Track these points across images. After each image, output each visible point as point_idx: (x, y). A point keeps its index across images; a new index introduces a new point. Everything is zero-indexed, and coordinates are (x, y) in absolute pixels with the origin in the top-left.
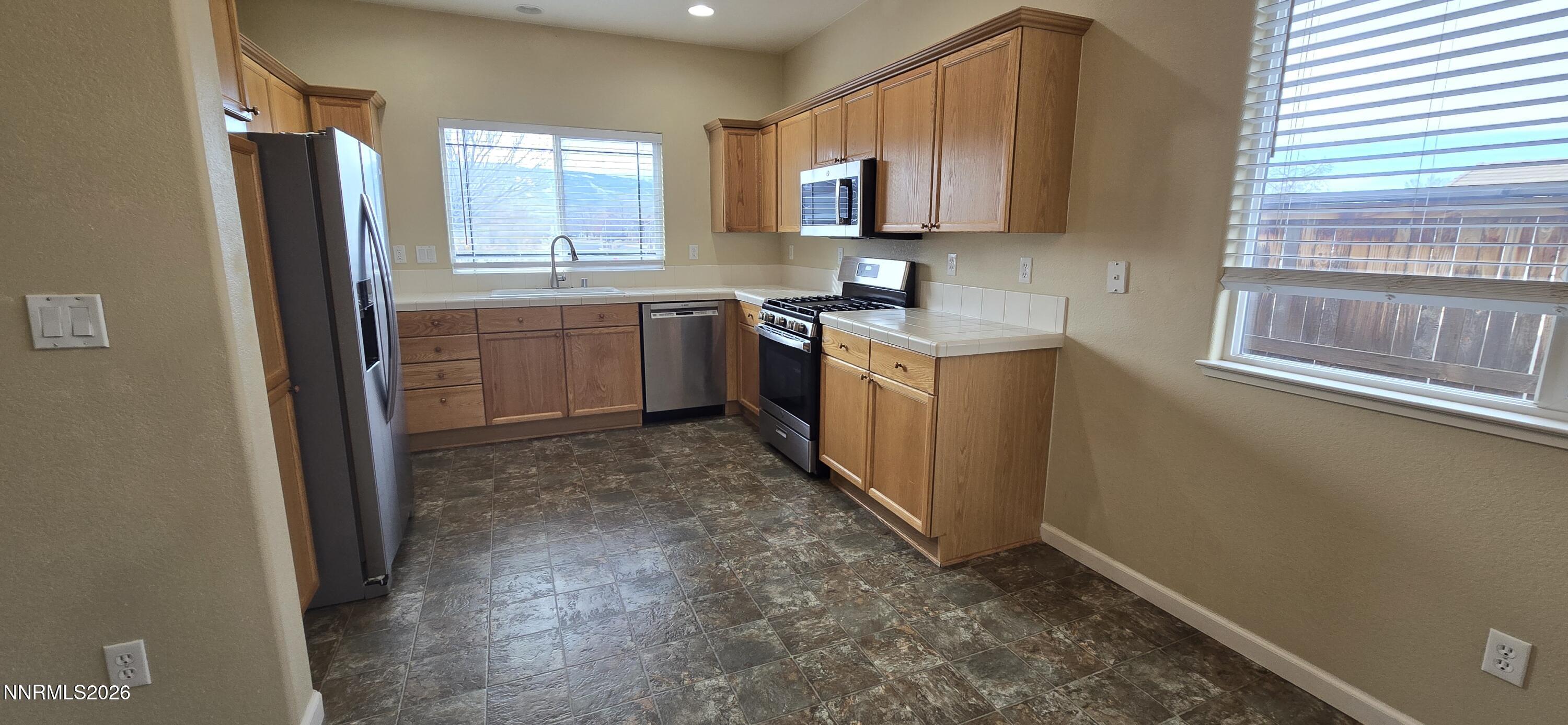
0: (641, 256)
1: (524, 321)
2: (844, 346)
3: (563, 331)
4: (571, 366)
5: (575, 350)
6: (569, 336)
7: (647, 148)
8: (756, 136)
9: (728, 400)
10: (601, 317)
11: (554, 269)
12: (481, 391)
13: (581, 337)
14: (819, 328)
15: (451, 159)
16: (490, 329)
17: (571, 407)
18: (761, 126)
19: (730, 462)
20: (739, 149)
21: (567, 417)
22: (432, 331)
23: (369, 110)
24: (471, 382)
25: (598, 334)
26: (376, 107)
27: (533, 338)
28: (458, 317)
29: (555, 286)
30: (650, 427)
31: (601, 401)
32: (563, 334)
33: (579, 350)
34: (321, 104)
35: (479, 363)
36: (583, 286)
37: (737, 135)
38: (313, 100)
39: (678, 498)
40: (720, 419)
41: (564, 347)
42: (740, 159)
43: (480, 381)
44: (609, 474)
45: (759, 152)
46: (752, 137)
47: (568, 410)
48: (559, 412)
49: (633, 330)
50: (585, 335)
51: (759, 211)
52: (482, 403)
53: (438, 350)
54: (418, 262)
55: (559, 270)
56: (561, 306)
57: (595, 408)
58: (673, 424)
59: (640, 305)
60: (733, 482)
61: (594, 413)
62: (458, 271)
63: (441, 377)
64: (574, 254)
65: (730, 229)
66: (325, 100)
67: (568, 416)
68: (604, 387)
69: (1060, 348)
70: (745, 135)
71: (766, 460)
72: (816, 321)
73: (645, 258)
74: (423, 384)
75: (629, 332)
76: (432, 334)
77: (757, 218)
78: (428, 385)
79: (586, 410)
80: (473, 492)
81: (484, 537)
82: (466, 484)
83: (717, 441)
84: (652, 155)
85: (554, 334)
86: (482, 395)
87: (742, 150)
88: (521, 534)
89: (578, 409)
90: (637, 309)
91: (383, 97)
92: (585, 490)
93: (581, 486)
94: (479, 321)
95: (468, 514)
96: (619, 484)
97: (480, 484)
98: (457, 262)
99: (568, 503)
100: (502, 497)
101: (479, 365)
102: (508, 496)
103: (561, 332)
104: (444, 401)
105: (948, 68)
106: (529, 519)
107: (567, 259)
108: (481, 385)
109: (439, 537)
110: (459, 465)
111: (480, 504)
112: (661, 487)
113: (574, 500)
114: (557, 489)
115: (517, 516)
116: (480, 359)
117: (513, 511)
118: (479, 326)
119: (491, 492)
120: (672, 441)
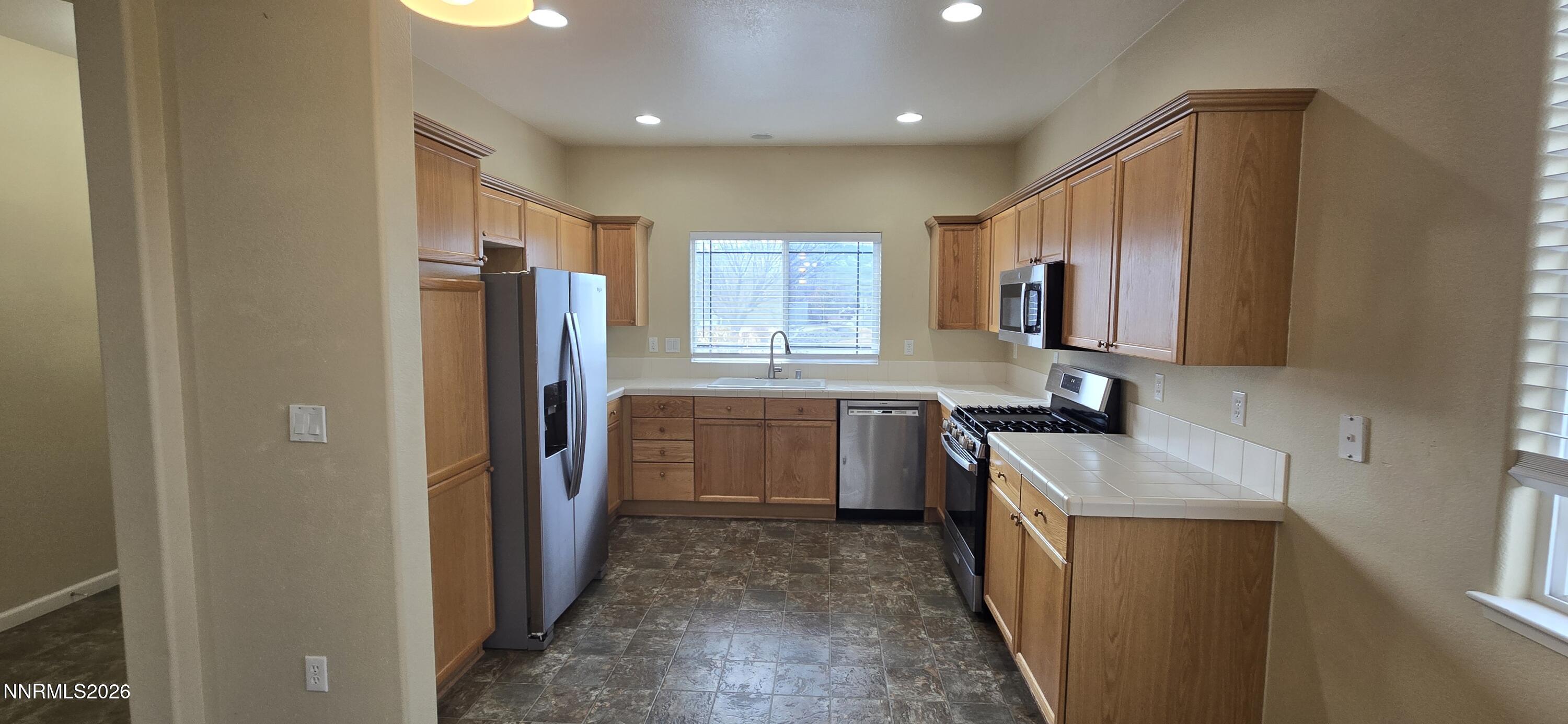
0: (857, 350)
1: (732, 410)
2: (1003, 475)
3: (765, 421)
4: (770, 455)
5: (774, 441)
6: (771, 427)
7: (869, 245)
8: (974, 231)
9: (927, 506)
10: (801, 411)
11: (772, 360)
12: (693, 470)
13: (780, 428)
14: (987, 449)
15: (698, 265)
16: (703, 415)
17: (768, 493)
18: (980, 220)
19: (899, 579)
20: (956, 245)
21: (764, 503)
22: (658, 413)
23: (637, 233)
24: (685, 461)
25: (796, 427)
26: (646, 227)
27: (739, 425)
28: (679, 402)
29: (772, 376)
30: (842, 523)
31: (796, 493)
32: (764, 424)
33: (778, 439)
34: (604, 229)
35: (693, 444)
36: (796, 378)
37: (953, 230)
38: (599, 226)
39: (824, 611)
40: (916, 525)
41: (765, 436)
42: (956, 254)
43: (692, 460)
44: (776, 570)
45: (977, 247)
46: (971, 232)
47: (765, 496)
48: (757, 497)
49: (830, 425)
50: (785, 426)
51: (975, 307)
52: (693, 481)
53: (662, 430)
54: (666, 351)
55: (776, 361)
56: (765, 398)
57: (790, 497)
58: (865, 523)
59: (838, 401)
60: (888, 605)
61: (788, 502)
62: (696, 359)
63: (662, 453)
64: (787, 348)
65: (942, 326)
66: (606, 226)
67: (765, 501)
68: (799, 478)
69: (1280, 523)
70: (962, 230)
71: (938, 584)
72: (984, 440)
73: (861, 352)
74: (649, 458)
75: (826, 427)
76: (658, 416)
77: (973, 314)
78: (652, 460)
79: (782, 498)
80: (658, 565)
81: (640, 612)
82: (658, 555)
83: (899, 550)
84: (872, 253)
85: (756, 423)
86: (693, 473)
87: (958, 246)
88: (670, 616)
89: (774, 496)
90: (835, 405)
91: (651, 220)
92: (746, 582)
93: (744, 578)
94: (695, 408)
95: (642, 586)
96: (779, 582)
97: (668, 557)
98: (696, 352)
99: (724, 593)
100: (677, 574)
101: (693, 446)
102: (682, 575)
103: (763, 421)
104: (664, 476)
105: (1126, 163)
106: (684, 602)
107: (783, 351)
108: (693, 464)
109: (609, 603)
110: (663, 534)
111: (657, 577)
112: (815, 594)
113: (731, 591)
114: (724, 576)
115: (677, 597)
116: (694, 441)
117: (677, 591)
118: (695, 412)
119: (671, 567)
120: (854, 543)
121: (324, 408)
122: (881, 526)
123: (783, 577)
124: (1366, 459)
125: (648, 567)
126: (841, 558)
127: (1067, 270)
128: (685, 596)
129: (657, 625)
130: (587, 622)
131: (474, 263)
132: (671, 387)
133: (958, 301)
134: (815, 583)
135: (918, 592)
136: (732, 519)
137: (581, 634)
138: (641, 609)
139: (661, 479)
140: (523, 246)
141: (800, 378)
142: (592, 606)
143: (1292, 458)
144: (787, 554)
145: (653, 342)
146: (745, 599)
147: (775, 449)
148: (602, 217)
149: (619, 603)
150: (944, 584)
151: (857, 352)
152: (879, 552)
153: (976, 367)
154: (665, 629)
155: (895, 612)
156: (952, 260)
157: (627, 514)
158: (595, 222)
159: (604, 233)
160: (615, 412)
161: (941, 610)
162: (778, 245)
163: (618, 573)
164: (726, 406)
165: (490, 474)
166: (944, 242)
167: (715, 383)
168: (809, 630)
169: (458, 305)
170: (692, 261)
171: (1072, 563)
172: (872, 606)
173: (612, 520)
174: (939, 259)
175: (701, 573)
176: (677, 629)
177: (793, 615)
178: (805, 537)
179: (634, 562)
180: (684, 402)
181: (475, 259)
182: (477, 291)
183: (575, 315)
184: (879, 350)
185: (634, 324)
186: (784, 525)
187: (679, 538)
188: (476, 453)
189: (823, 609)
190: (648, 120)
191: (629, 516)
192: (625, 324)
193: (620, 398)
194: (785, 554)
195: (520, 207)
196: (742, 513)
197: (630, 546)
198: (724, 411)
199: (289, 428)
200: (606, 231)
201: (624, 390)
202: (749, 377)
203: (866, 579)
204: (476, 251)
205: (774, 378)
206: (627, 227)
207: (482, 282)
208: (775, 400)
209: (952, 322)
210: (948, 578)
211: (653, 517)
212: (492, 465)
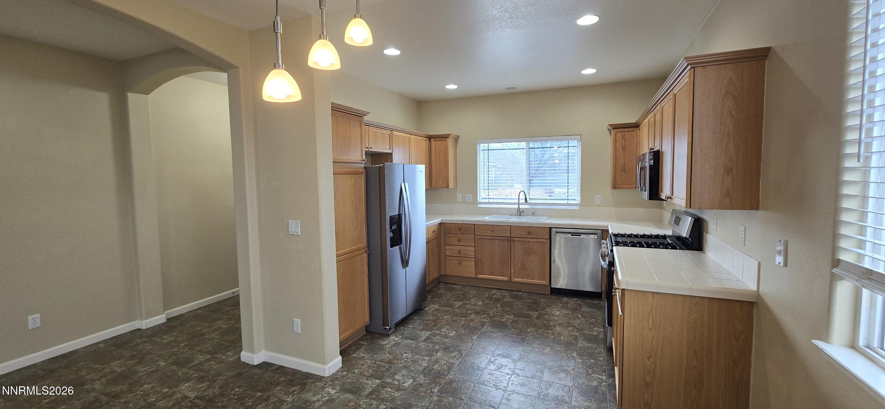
0: (568, 201)
1: (494, 231)
3: (511, 238)
4: (513, 256)
5: (516, 248)
6: (514, 241)
7: (574, 143)
8: (635, 131)
10: (530, 233)
11: (519, 206)
12: (474, 262)
13: (519, 242)
15: (482, 156)
16: (479, 234)
17: (512, 276)
18: (636, 125)
19: (574, 326)
20: (623, 141)
21: (510, 281)
22: (458, 232)
23: (450, 142)
24: (470, 257)
25: (527, 242)
26: (455, 139)
27: (497, 240)
28: (468, 227)
29: (519, 214)
30: (553, 296)
31: (527, 277)
32: (510, 240)
33: (518, 248)
35: (474, 248)
36: (532, 216)
37: (622, 132)
40: (596, 301)
41: (511, 245)
42: (624, 145)
43: (474, 256)
44: (508, 314)
45: (637, 140)
46: (631, 132)
47: (511, 278)
48: (507, 278)
49: (546, 241)
50: (521, 241)
52: (474, 267)
53: (459, 241)
54: (466, 201)
55: (521, 206)
56: (511, 226)
57: (524, 279)
58: (566, 297)
59: (550, 228)
60: (562, 338)
61: (523, 282)
62: (481, 205)
63: (460, 252)
64: (526, 199)
65: (615, 187)
66: (435, 139)
67: (511, 280)
68: (529, 269)
69: (757, 303)
70: (627, 131)
73: (570, 202)
74: (453, 254)
75: (544, 242)
76: (457, 233)
78: (455, 255)
79: (519, 279)
80: (451, 306)
81: (435, 325)
82: (452, 301)
83: (580, 312)
84: (576, 146)
85: (506, 239)
86: (474, 263)
87: (625, 140)
88: (448, 329)
89: (515, 278)
90: (548, 230)
91: (458, 135)
92: (490, 319)
93: (490, 316)
94: (475, 230)
95: (440, 314)
96: (507, 320)
97: (456, 303)
98: (481, 201)
99: (477, 322)
100: (458, 311)
101: (474, 250)
102: (460, 311)
103: (510, 238)
104: (460, 263)
105: (676, 94)
106: (457, 324)
107: (524, 201)
108: (474, 259)
109: (423, 320)
110: (458, 292)
111: (448, 311)
112: (524, 328)
113: (481, 321)
114: (480, 314)
115: (454, 321)
116: (475, 246)
117: (455, 318)
118: (475, 232)
119: (456, 308)
120: (555, 306)
121: (299, 221)
122: (575, 299)
123: (510, 318)
124: (786, 265)
125: (445, 306)
126: (545, 312)
127: (661, 154)
128: (458, 321)
129: (441, 332)
130: (410, 326)
131: (360, 162)
132: (463, 219)
133: (625, 172)
134: (526, 323)
135: (581, 334)
136: (494, 289)
137: (407, 331)
138: (436, 324)
139: (459, 265)
140: (391, 152)
141: (534, 216)
142: (415, 320)
143: (761, 264)
144: (516, 308)
145: (459, 196)
146: (487, 326)
147: (516, 253)
148: (433, 135)
149: (427, 320)
150: (599, 332)
151: (568, 202)
152: (568, 312)
153: (641, 211)
154: (444, 334)
155: (564, 342)
156: (621, 148)
157: (443, 282)
158: (430, 138)
159: (434, 142)
160: (435, 230)
161: (591, 344)
162: (523, 144)
163: (431, 308)
164: (491, 229)
165: (367, 254)
166: (616, 138)
167: (487, 217)
168: (513, 344)
169: (353, 180)
170: (479, 155)
171: (624, 314)
172: (552, 337)
173: (435, 284)
174: (613, 149)
175: (469, 312)
176: (450, 334)
177: (508, 336)
178: (530, 300)
179: (439, 304)
180: (470, 227)
181: (361, 160)
182: (362, 174)
183: (406, 184)
184: (580, 201)
185: (448, 187)
186: (520, 293)
187: (465, 295)
188: (361, 244)
189: (525, 335)
190: (451, 87)
191: (444, 283)
192: (443, 187)
193: (439, 224)
194: (515, 307)
195: (390, 134)
196: (499, 286)
197: (440, 296)
198: (490, 232)
199: (288, 229)
200: (435, 142)
201: (442, 220)
202: (507, 215)
203: (555, 324)
204: (362, 157)
205: (520, 215)
206: (445, 139)
207: (364, 170)
208: (515, 227)
209: (621, 185)
210: (603, 329)
211: (456, 284)
212: (368, 250)
